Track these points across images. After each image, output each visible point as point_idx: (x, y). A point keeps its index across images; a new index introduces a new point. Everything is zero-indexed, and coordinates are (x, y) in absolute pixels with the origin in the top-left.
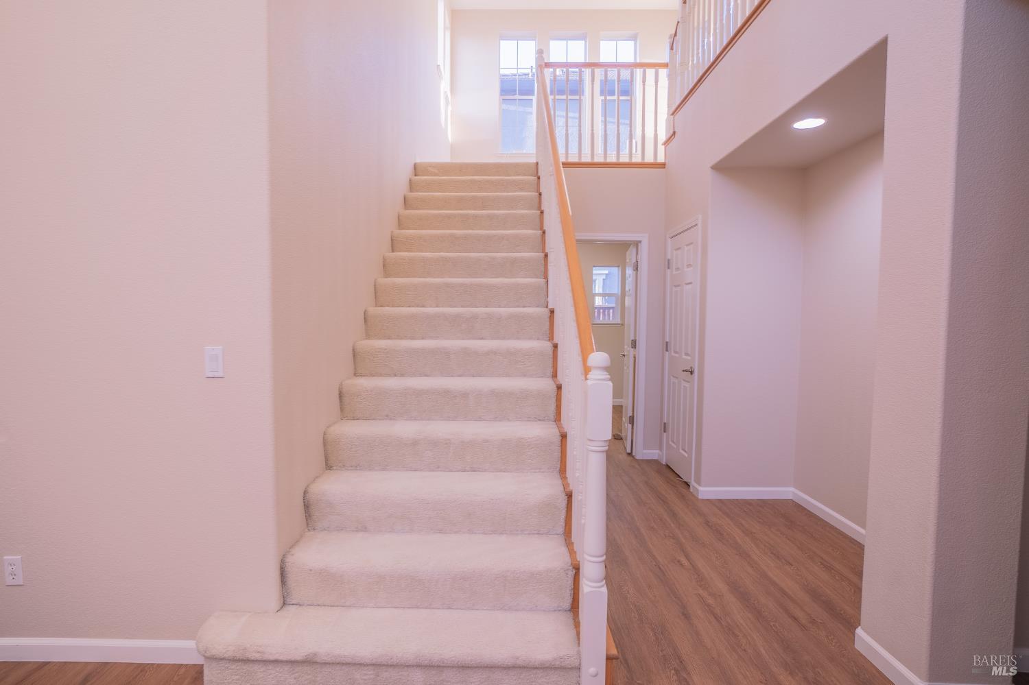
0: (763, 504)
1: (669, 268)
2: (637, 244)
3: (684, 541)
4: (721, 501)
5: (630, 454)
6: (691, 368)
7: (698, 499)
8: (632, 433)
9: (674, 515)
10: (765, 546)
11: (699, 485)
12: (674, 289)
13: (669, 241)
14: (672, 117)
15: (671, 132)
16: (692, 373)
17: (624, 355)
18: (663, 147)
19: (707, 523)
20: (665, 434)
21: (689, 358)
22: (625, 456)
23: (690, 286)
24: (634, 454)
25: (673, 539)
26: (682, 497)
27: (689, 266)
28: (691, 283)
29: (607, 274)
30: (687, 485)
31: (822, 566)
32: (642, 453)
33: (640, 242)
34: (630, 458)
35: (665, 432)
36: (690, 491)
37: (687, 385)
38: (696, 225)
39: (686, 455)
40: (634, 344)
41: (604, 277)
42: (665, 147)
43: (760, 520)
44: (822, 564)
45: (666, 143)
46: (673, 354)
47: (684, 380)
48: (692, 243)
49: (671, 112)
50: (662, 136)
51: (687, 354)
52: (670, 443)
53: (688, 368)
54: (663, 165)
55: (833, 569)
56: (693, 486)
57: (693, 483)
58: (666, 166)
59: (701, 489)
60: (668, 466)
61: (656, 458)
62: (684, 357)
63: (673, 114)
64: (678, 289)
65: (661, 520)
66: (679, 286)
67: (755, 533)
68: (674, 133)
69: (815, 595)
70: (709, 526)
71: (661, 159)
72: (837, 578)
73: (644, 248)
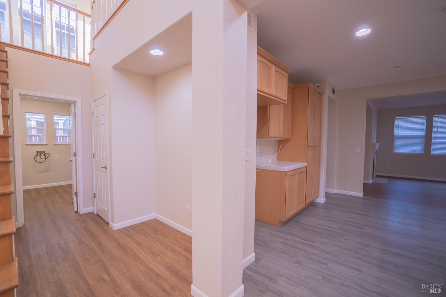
0: (144, 224)
1: (93, 116)
2: (75, 103)
3: (106, 262)
4: (125, 228)
5: (77, 212)
6: (106, 166)
7: (113, 231)
8: (77, 200)
9: (100, 245)
10: (147, 249)
11: (113, 223)
12: (96, 126)
13: (93, 103)
14: (93, 41)
15: (92, 49)
16: (106, 168)
17: (71, 160)
18: (89, 56)
19: (118, 244)
20: (95, 199)
21: (105, 161)
22: (74, 213)
23: (104, 125)
24: (79, 212)
25: (100, 262)
26: (105, 232)
27: (103, 115)
28: (104, 124)
29: (65, 120)
30: (108, 223)
31: (171, 251)
32: (83, 210)
33: (76, 102)
34: (77, 214)
35: (95, 198)
36: (109, 227)
37: (104, 174)
38: (106, 95)
39: (106, 209)
40: (75, 155)
41: (64, 121)
42: (90, 56)
43: (143, 234)
44: (171, 249)
45: (90, 54)
46: (97, 159)
47: (103, 172)
48: (104, 104)
49: (92, 39)
50: (88, 51)
51: (103, 159)
52: (98, 203)
53: (104, 166)
54: (88, 65)
55: (175, 251)
56: (111, 225)
57: (110, 223)
58: (90, 65)
59: (114, 225)
60: (97, 215)
61: (91, 211)
62: (102, 160)
63: (93, 40)
64: (98, 126)
65: (93, 251)
66: (98, 125)
67: (141, 243)
68: (94, 49)
69: (171, 269)
70: (119, 246)
71: (87, 61)
72: (178, 255)
73: (79, 104)
